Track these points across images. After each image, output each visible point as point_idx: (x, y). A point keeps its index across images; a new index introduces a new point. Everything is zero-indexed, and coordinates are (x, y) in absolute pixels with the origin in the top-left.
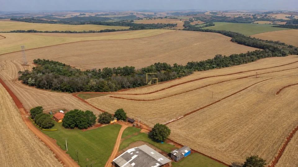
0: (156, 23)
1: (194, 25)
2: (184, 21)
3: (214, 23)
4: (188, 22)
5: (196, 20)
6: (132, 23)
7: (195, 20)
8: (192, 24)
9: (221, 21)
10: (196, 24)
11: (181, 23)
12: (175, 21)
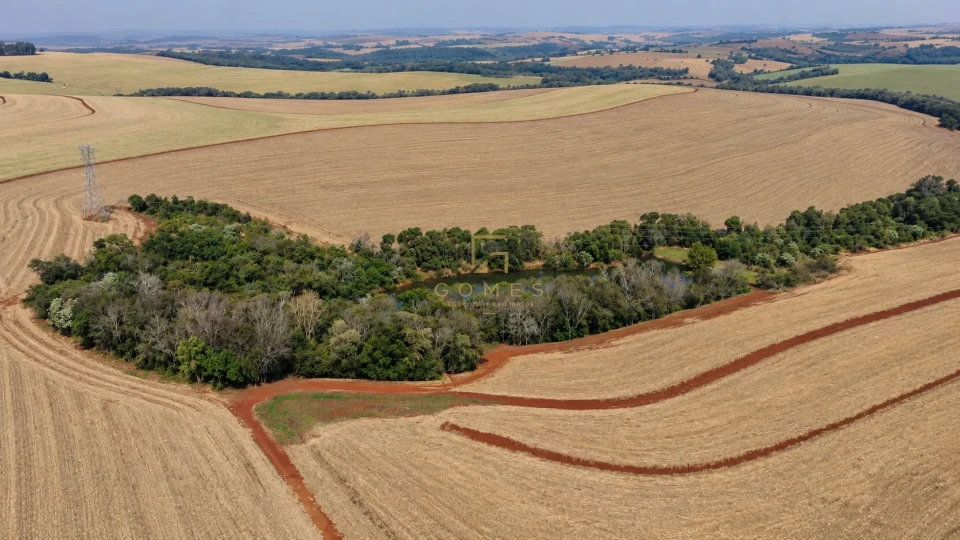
0: (615, 65)
1: (750, 74)
2: (711, 60)
3: (833, 67)
4: (726, 62)
5: (754, 58)
6: (546, 63)
7: (750, 57)
8: (738, 69)
9: (864, 61)
10: (755, 71)
11: (700, 67)
12: (678, 60)
